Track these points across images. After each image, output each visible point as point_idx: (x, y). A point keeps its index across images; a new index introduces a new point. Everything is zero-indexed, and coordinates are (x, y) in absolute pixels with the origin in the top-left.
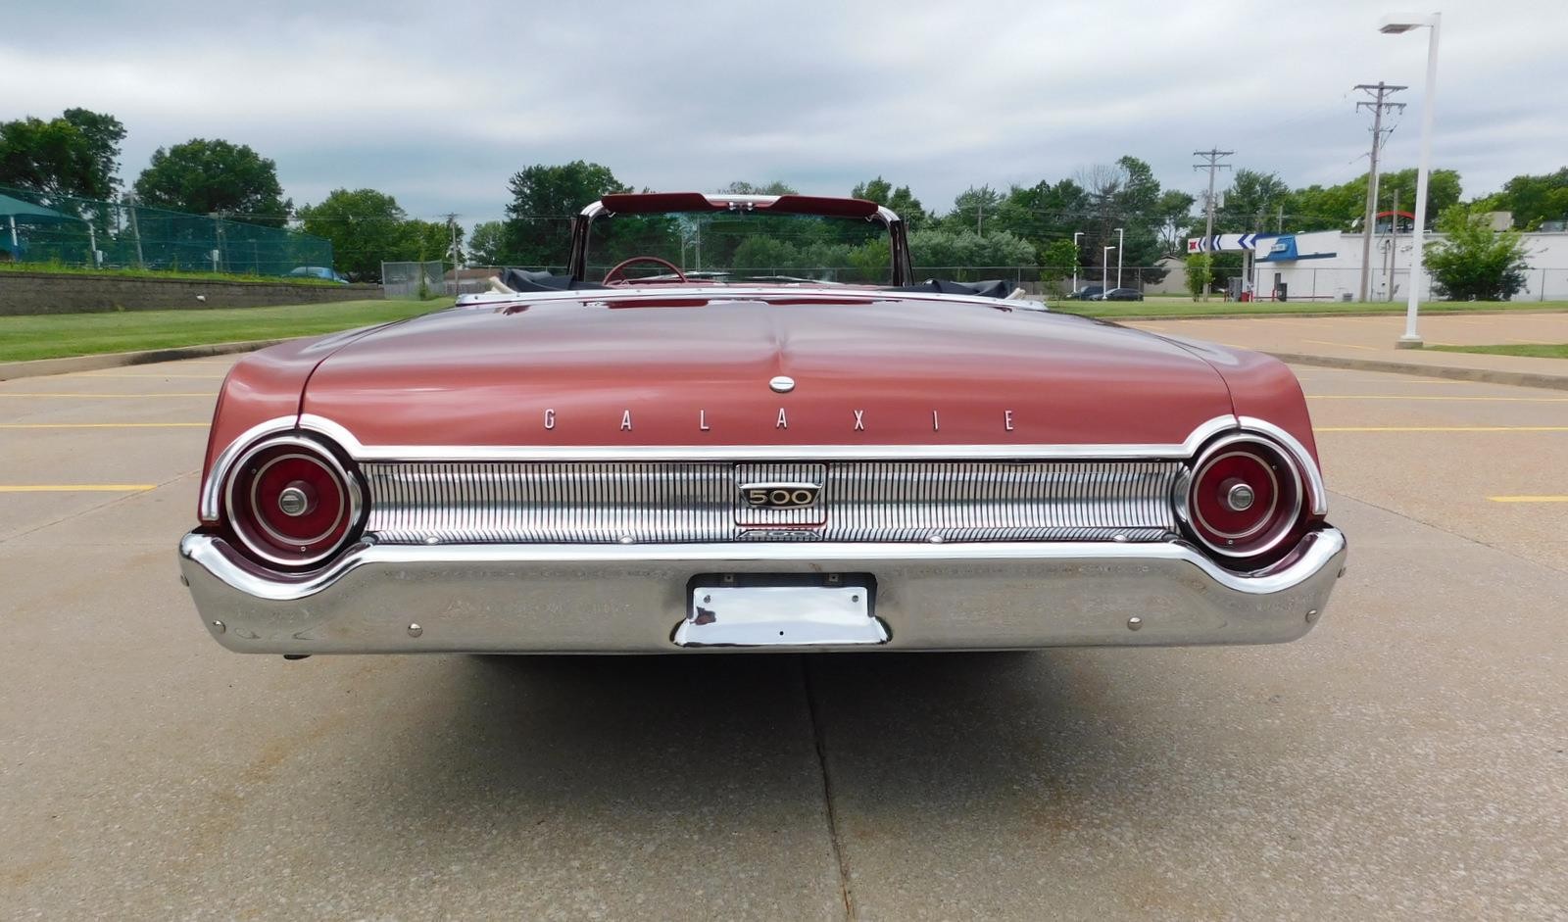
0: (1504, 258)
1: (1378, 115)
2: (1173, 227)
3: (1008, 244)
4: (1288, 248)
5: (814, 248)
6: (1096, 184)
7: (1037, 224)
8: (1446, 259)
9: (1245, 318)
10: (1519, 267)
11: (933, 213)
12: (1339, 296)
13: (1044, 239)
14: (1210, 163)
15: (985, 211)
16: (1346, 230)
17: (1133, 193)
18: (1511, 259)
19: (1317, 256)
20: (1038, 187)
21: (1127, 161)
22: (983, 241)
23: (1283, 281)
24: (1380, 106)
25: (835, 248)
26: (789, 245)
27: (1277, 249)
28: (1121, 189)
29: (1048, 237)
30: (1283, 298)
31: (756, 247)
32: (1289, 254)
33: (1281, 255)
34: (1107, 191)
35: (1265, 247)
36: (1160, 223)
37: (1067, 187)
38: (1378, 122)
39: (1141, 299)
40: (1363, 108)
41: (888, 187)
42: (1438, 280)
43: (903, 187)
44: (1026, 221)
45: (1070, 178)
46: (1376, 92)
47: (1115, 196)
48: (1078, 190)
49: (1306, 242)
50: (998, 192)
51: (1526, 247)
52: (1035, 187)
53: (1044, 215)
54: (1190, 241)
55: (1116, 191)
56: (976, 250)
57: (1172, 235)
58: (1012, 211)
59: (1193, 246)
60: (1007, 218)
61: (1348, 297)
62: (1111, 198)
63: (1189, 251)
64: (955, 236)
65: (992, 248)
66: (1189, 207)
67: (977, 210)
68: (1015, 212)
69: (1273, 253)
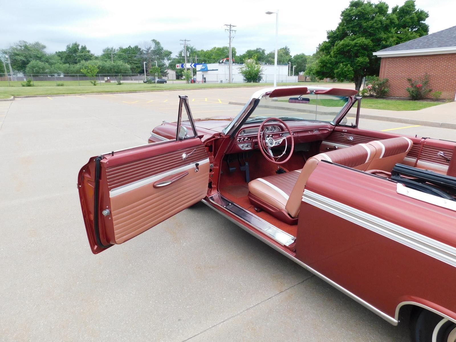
0: (258, 71)
1: (230, 33)
2: (167, 60)
3: (122, 66)
4: (205, 68)
5: (56, 65)
6: (145, 47)
7: (130, 59)
8: (246, 71)
9: (208, 89)
10: (261, 74)
11: (94, 54)
13: (132, 64)
14: (184, 43)
15: (113, 55)
16: (220, 63)
17: (156, 51)
19: (213, 70)
20: (128, 48)
21: (154, 41)
22: (115, 64)
23: (204, 77)
24: (230, 31)
25: (64, 65)
26: (47, 64)
27: (203, 68)
28: (152, 49)
29: (133, 63)
30: (205, 82)
31: (35, 65)
32: (206, 69)
33: (203, 70)
34: (148, 50)
35: (199, 67)
36: (164, 59)
37: (136, 47)
38: (230, 35)
39: (166, 82)
40: (226, 30)
41: (79, 45)
42: (245, 77)
43: (84, 45)
44: (126, 58)
45: (137, 45)
46: (229, 27)
48: (140, 49)
49: (210, 66)
50: (116, 49)
51: (263, 69)
52: (127, 48)
53: (131, 56)
54: (177, 65)
56: (112, 67)
57: (167, 63)
58: (121, 55)
59: (178, 66)
60: (120, 57)
61: (221, 81)
62: (150, 51)
63: (177, 68)
64: (105, 62)
65: (117, 66)
66: (171, 55)
67: (110, 54)
68: (122, 55)
69: (201, 69)
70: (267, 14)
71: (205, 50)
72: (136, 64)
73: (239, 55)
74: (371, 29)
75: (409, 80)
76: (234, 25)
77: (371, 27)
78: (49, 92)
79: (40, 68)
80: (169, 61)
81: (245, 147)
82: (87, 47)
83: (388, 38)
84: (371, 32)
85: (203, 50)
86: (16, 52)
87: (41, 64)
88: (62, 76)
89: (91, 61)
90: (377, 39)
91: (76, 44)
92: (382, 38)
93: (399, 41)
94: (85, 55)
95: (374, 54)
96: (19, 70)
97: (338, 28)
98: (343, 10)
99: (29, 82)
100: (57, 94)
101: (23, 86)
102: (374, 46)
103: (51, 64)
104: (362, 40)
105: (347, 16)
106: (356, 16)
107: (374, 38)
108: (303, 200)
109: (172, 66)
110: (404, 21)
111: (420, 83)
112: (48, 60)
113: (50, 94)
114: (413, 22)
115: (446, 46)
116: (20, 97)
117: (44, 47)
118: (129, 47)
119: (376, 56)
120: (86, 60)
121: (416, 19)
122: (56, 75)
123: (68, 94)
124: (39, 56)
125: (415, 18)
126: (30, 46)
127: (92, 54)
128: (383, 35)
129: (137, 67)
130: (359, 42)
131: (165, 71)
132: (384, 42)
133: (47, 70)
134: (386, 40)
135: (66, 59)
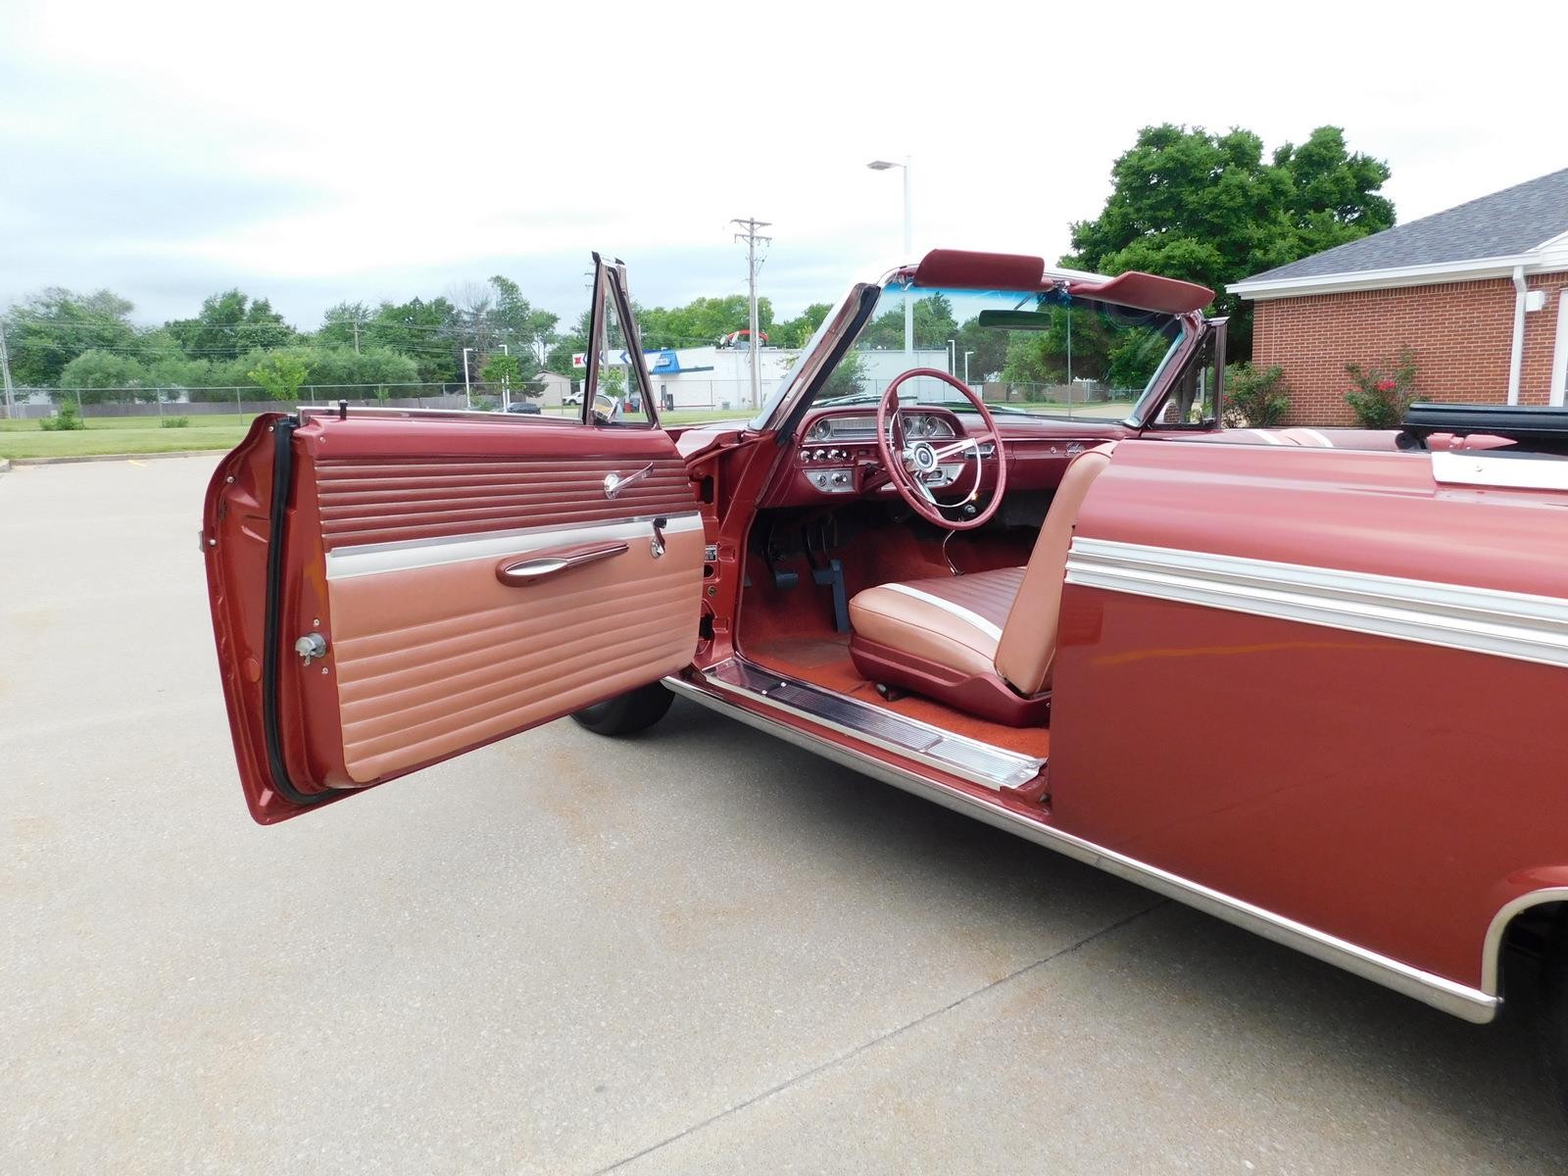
1: (752, 246)
2: (541, 344)
3: (388, 363)
4: (671, 362)
5: (164, 365)
6: (469, 301)
7: (415, 340)
10: (859, 379)
11: (295, 328)
12: (719, 405)
13: (424, 356)
15: (360, 327)
16: (719, 346)
17: (504, 312)
18: (854, 372)
19: (697, 369)
20: (411, 304)
21: (498, 280)
22: (365, 358)
23: (669, 392)
24: (752, 238)
25: (193, 365)
26: (133, 361)
27: (664, 363)
28: (493, 306)
29: (427, 353)
30: (671, 408)
31: (92, 364)
32: (672, 368)
33: (662, 369)
34: (479, 310)
35: (652, 361)
36: (530, 340)
37: (439, 303)
38: (752, 253)
40: (739, 238)
41: (244, 299)
43: (261, 300)
44: (404, 338)
45: (443, 295)
46: (748, 226)
47: (488, 313)
48: (451, 308)
49: (686, 357)
50: (372, 308)
51: (865, 362)
52: (408, 304)
53: (422, 331)
54: (575, 356)
55: (488, 309)
56: (356, 368)
57: (541, 351)
58: (387, 327)
59: (578, 361)
60: (383, 335)
61: (726, 405)
62: (483, 315)
63: (575, 366)
64: (331, 352)
65: (372, 366)
66: (556, 325)
67: (351, 325)
68: (391, 328)
69: (656, 367)
70: (873, 168)
71: (669, 309)
72: (438, 356)
73: (781, 323)
74: (1212, 214)
75: (1352, 369)
76: (763, 221)
77: (1212, 207)
78: (134, 446)
79: (109, 375)
80: (550, 348)
81: (828, 481)
82: (271, 303)
83: (1270, 239)
84: (1215, 220)
85: (662, 309)
86: (29, 322)
87: (111, 360)
88: (183, 400)
89: (285, 349)
90: (1235, 243)
91: (234, 295)
92: (1251, 239)
93: (1307, 248)
94: (264, 332)
95: (1231, 289)
96: (35, 383)
97: (1107, 214)
98: (1118, 156)
99: (68, 414)
100: (164, 452)
101: (47, 428)
102: (1228, 265)
103: (147, 361)
104: (1189, 247)
105: (1133, 173)
106: (1163, 173)
107: (1226, 239)
108: (1069, 580)
109: (559, 363)
110: (1316, 189)
111: (1386, 379)
112: (137, 348)
113: (136, 452)
114: (1343, 193)
115: (1460, 257)
116: (34, 464)
117: (127, 307)
118: (415, 301)
119: (1236, 296)
120: (266, 346)
121: (1352, 182)
122: (163, 399)
123: (198, 448)
124: (106, 334)
125: (1348, 180)
126: (80, 304)
127: (288, 328)
128: (1254, 231)
129: (440, 366)
130: (1177, 252)
131: (537, 378)
132: (1259, 254)
133: (133, 384)
134: (1263, 245)
135: (199, 345)
